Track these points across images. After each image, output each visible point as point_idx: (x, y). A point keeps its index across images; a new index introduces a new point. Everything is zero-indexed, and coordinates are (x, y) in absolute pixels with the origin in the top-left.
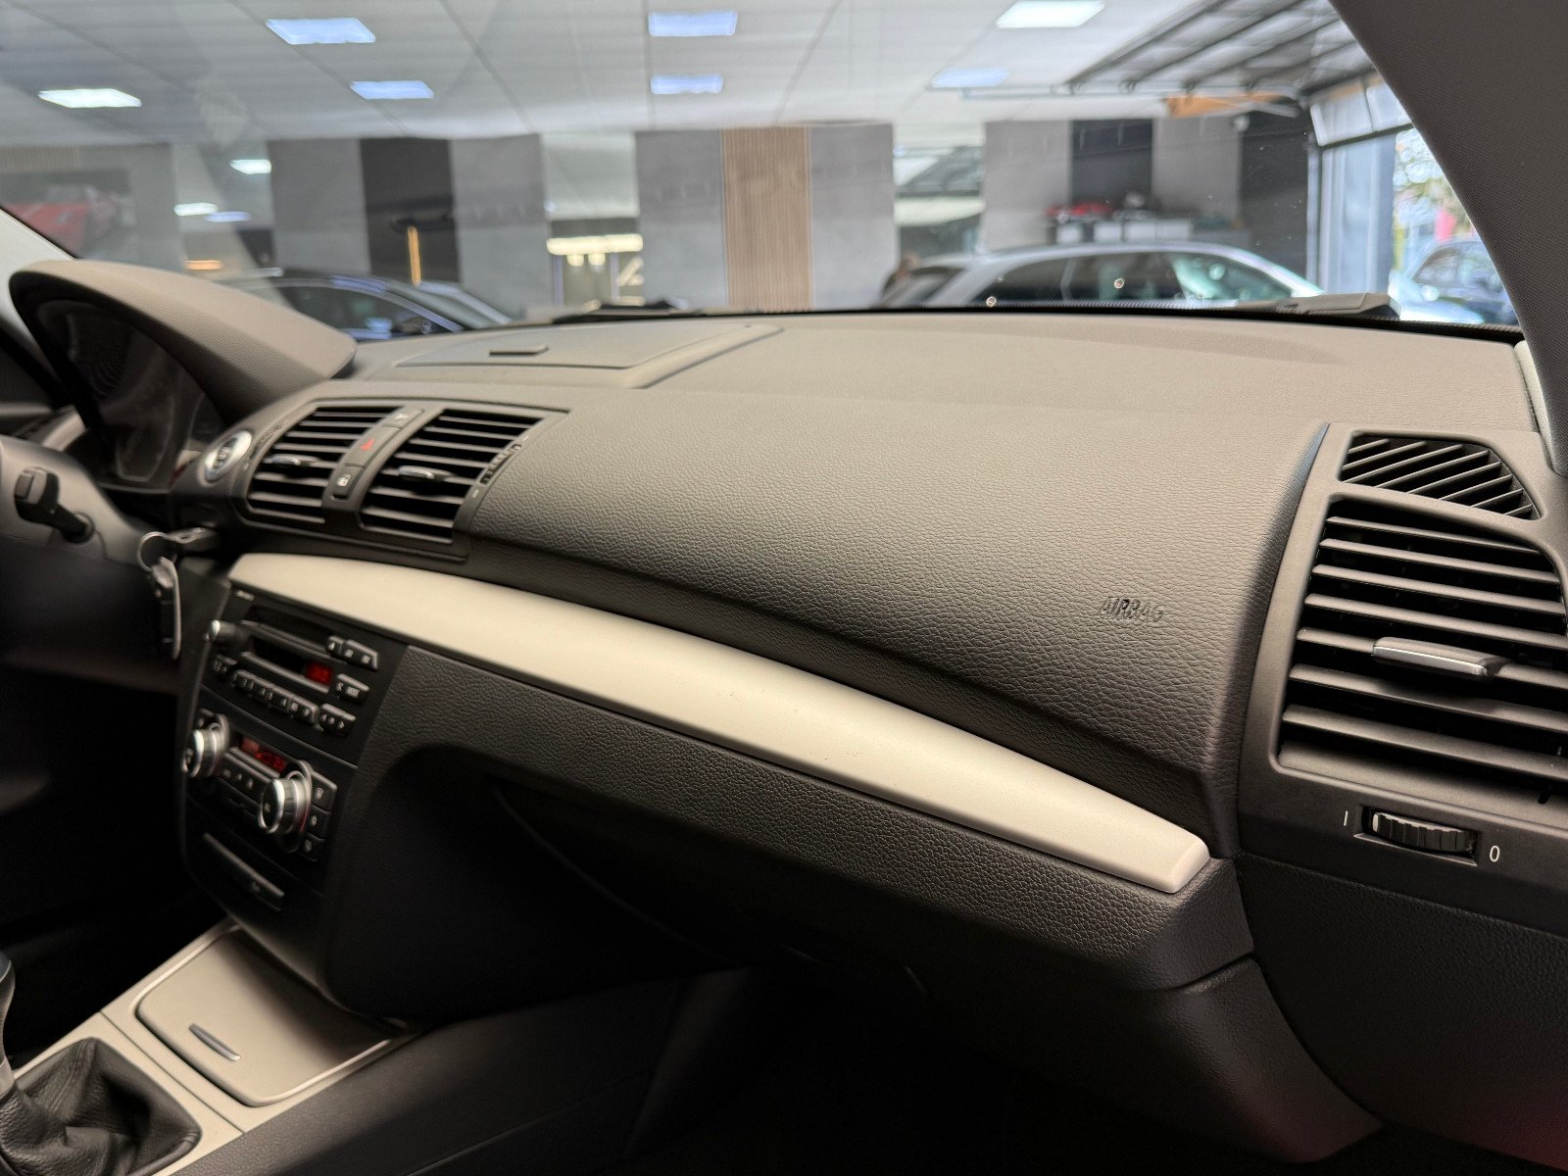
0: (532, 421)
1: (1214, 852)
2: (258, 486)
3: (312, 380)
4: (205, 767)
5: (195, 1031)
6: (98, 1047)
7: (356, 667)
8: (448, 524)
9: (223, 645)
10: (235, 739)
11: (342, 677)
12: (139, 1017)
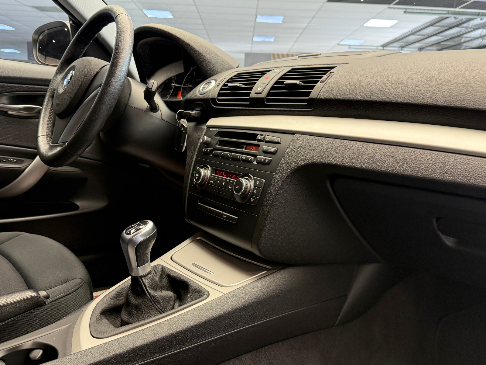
2: (221, 95)
5: (194, 265)
7: (271, 143)
9: (206, 144)
10: (215, 171)
12: (171, 259)
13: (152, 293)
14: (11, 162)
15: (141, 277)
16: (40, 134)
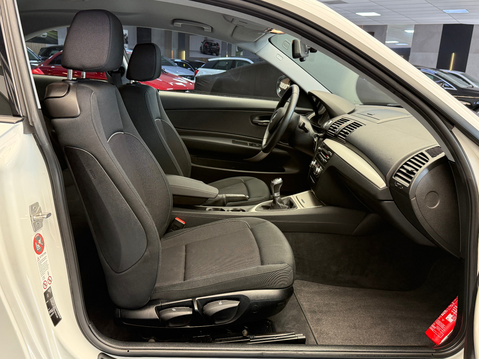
0: (361, 126)
1: (387, 186)
2: (330, 129)
3: (345, 114)
4: (312, 166)
5: (302, 200)
6: (291, 198)
7: (329, 155)
8: (345, 138)
9: (320, 151)
10: (316, 163)
11: (328, 156)
12: (296, 197)
13: (278, 203)
14: (256, 146)
15: (275, 197)
16: (265, 137)
